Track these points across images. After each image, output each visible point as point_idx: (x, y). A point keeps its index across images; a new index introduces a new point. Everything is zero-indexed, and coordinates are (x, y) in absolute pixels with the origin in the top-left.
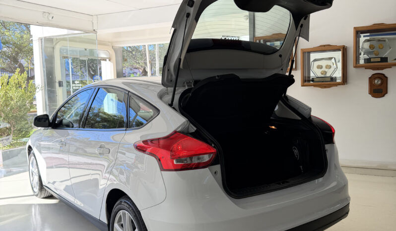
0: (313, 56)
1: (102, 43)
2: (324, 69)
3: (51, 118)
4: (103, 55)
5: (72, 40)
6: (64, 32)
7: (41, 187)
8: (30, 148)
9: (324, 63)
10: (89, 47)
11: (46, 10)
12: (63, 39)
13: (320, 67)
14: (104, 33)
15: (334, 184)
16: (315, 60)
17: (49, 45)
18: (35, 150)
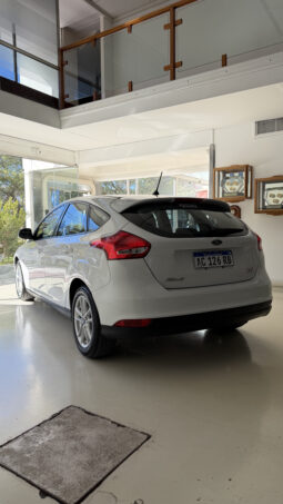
0: (267, 186)
1: (84, 178)
2: (276, 198)
3: (33, 232)
4: (85, 189)
5: (59, 174)
6: (51, 166)
7: (25, 290)
8: (17, 259)
9: (276, 192)
10: (73, 181)
11: (34, 145)
12: (49, 173)
13: (273, 196)
14: (86, 168)
15: (256, 282)
16: (269, 189)
17: (38, 179)
18: (20, 261)
